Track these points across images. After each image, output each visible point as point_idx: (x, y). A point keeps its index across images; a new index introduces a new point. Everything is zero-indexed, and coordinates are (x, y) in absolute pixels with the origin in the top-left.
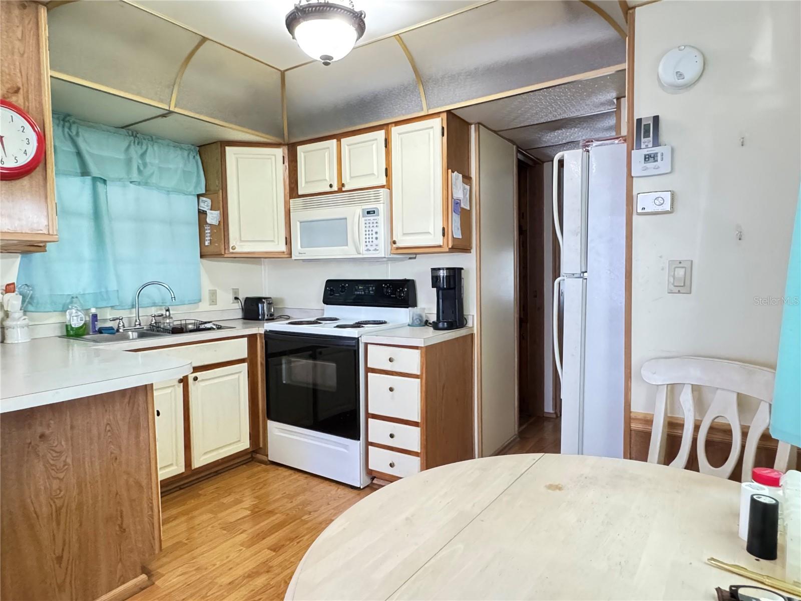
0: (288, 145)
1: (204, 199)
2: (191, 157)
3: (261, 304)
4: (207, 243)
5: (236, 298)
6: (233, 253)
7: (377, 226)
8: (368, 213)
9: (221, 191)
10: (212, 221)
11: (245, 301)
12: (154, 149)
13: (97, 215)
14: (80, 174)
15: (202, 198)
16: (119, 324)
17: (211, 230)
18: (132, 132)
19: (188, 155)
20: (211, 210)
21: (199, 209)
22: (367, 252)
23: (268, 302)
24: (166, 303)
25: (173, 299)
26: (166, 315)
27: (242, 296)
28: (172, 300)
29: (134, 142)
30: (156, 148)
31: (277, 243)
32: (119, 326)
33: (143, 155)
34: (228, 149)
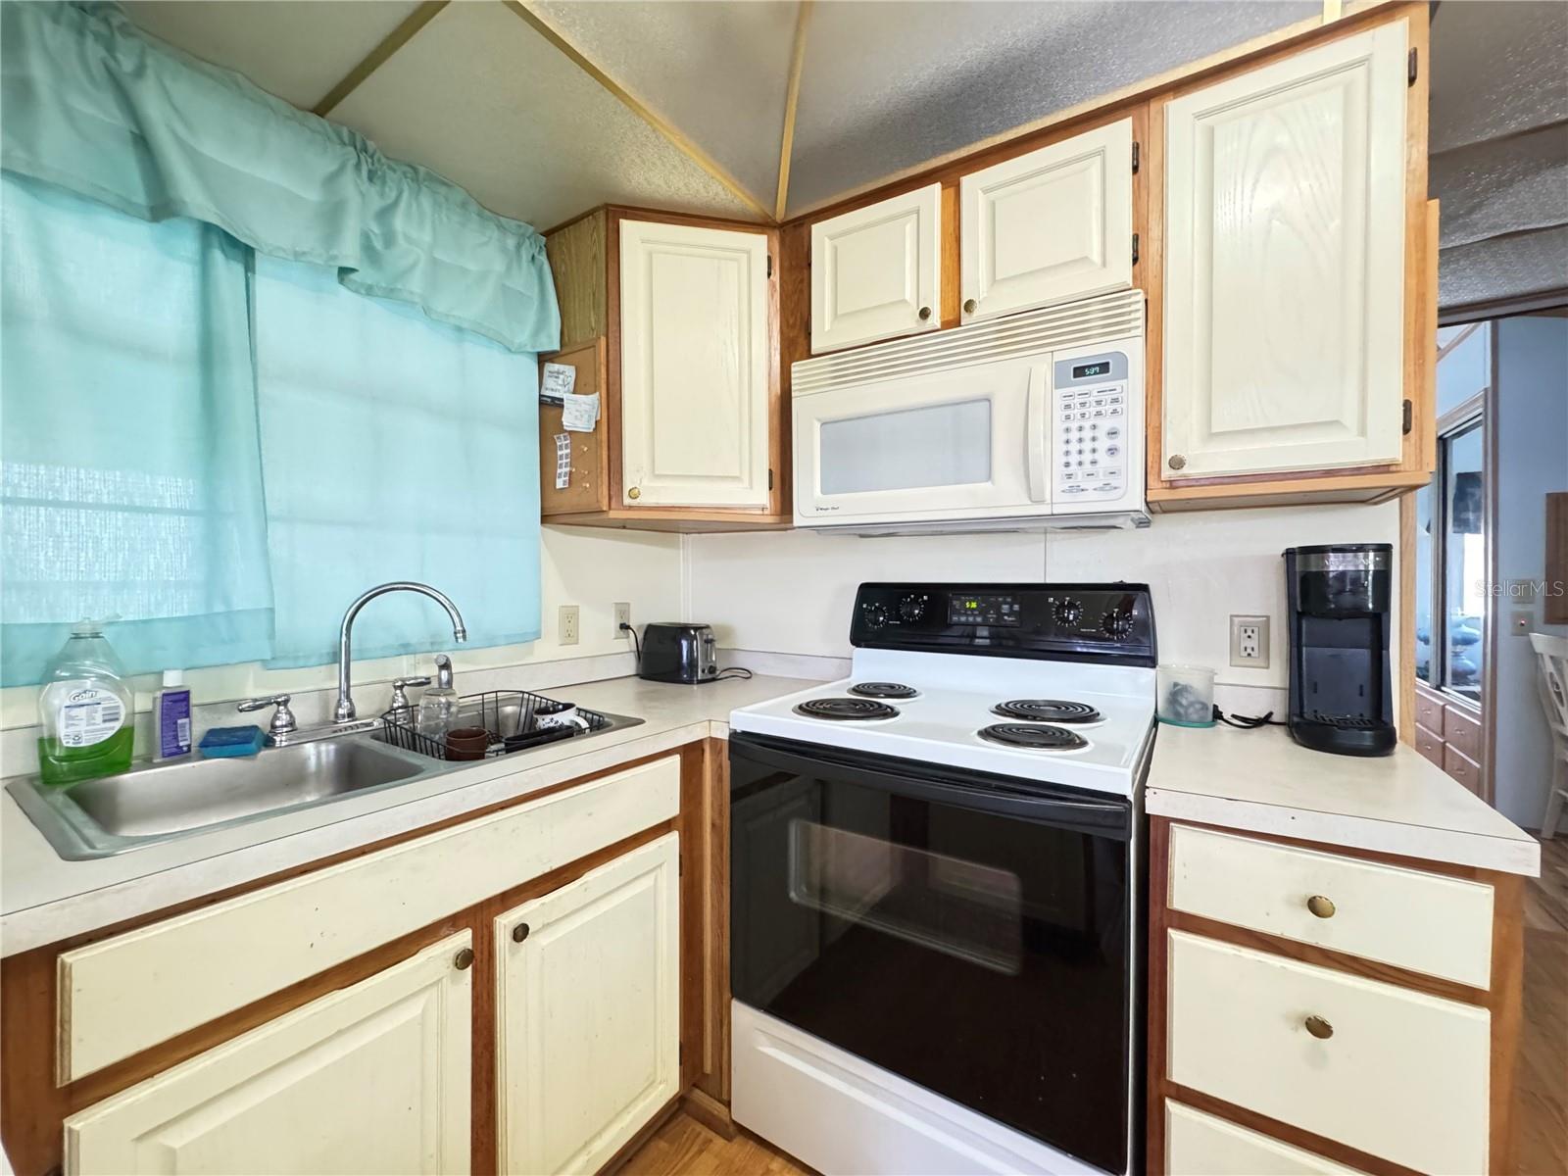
0: (782, 227)
1: (556, 367)
2: (525, 256)
3: (687, 640)
4: (560, 484)
5: (624, 627)
6: (631, 508)
7: (1115, 411)
8: (1079, 372)
9: (603, 339)
10: (577, 422)
11: (646, 633)
12: (419, 205)
13: (208, 355)
14: (147, 214)
15: (550, 367)
16: (275, 717)
17: (574, 447)
18: (352, 134)
19: (519, 246)
20: (574, 392)
21: (541, 396)
22: (1067, 497)
23: (705, 637)
24: (441, 643)
25: (460, 635)
26: (440, 679)
27: (639, 619)
28: (457, 638)
29: (358, 166)
30: (426, 202)
31: (746, 483)
32: (273, 727)
33: (385, 214)
34: (627, 226)
